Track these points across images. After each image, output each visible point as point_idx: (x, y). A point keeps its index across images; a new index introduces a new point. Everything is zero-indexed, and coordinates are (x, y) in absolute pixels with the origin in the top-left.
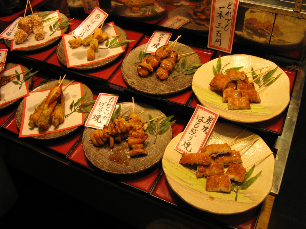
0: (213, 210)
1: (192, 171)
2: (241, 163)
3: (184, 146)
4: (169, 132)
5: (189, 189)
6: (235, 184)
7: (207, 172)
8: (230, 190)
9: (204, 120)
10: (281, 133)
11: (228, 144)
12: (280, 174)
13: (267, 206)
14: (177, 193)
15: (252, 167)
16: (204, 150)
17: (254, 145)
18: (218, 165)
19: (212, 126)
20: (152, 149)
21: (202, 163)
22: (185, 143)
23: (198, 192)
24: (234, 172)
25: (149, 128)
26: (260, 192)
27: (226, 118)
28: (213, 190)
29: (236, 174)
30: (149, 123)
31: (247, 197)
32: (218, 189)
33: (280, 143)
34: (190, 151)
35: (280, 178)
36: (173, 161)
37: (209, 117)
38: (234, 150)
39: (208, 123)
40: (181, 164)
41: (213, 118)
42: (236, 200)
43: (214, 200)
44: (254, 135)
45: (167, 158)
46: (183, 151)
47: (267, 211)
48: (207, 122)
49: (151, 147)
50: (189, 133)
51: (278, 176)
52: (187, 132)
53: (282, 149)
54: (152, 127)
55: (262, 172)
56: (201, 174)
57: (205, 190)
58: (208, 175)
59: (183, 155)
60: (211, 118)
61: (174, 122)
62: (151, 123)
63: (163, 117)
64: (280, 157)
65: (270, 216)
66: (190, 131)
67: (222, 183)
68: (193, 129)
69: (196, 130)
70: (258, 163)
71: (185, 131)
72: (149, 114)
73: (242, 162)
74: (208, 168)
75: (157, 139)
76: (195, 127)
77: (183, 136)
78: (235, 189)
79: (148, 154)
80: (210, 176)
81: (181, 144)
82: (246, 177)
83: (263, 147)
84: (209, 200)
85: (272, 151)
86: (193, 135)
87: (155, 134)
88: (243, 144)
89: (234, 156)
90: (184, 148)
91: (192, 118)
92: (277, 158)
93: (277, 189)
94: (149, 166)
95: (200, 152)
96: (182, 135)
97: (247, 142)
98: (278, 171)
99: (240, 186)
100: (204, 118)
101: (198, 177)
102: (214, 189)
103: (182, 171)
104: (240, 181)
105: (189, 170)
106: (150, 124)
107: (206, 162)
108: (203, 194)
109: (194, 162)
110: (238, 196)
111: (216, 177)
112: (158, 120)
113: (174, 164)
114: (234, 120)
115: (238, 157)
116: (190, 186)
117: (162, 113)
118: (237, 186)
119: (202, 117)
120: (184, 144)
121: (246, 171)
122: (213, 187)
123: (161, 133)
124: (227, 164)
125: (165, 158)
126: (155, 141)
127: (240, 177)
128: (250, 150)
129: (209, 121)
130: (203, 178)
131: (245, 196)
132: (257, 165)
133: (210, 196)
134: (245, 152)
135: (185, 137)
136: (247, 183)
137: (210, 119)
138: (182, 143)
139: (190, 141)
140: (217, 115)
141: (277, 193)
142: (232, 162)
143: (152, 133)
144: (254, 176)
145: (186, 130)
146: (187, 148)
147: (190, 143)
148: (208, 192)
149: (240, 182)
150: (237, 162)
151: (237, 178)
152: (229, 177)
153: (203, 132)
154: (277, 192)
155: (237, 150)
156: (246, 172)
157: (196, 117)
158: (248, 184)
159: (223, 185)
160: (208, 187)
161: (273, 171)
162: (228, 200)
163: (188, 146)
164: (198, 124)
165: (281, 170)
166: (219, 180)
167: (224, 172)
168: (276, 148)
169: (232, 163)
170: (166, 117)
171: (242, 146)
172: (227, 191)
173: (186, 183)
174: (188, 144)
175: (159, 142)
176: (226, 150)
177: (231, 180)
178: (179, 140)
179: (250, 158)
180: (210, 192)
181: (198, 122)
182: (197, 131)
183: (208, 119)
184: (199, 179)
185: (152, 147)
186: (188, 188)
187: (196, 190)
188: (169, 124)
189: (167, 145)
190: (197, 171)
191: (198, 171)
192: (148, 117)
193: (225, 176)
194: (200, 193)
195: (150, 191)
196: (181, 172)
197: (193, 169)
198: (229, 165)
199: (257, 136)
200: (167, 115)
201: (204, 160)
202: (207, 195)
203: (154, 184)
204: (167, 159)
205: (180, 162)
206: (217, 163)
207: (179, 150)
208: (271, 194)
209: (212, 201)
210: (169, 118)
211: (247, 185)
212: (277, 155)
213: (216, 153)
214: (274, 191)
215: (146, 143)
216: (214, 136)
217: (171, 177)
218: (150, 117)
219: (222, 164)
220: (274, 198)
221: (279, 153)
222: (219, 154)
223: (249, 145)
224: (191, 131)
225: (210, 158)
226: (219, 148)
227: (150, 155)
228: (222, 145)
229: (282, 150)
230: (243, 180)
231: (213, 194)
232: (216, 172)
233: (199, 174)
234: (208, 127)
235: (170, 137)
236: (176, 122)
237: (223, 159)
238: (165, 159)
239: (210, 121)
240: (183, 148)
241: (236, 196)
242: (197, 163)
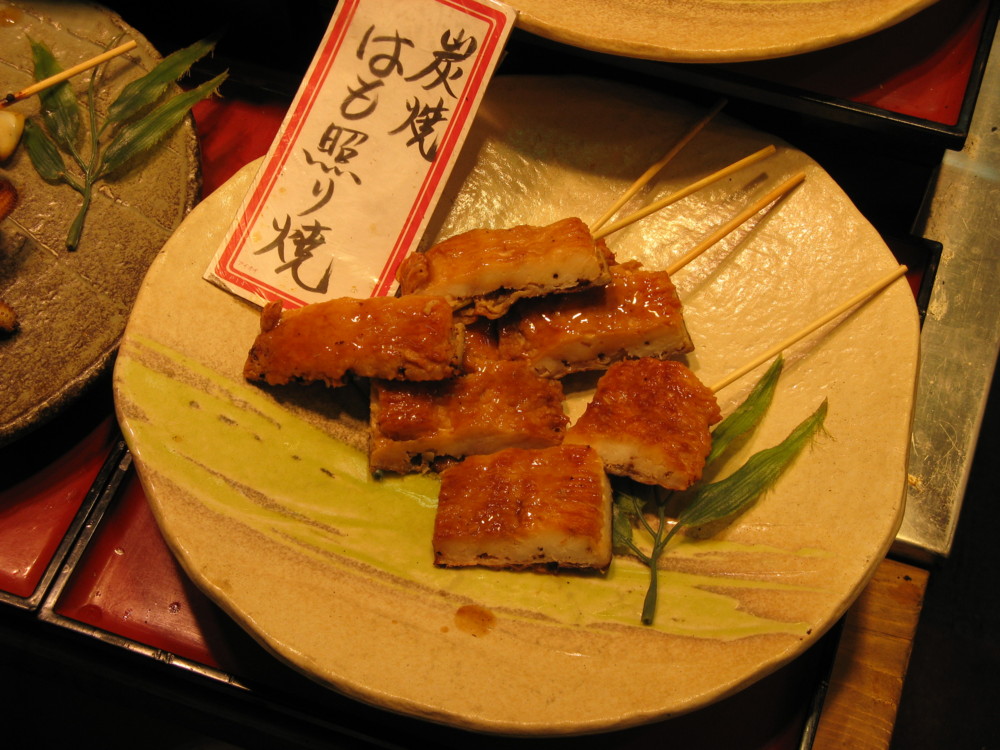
0: (478, 709)
1: (337, 428)
2: (681, 353)
3: (276, 250)
4: (180, 157)
5: (313, 565)
6: (640, 503)
7: (445, 432)
8: (603, 548)
9: (414, 60)
10: (962, 127)
11: (591, 222)
12: (963, 413)
13: (872, 639)
14: (221, 599)
15: (758, 375)
16: (414, 275)
17: (773, 222)
18: (519, 375)
19: (469, 101)
20: (54, 287)
21: (402, 371)
22: (285, 232)
23: (379, 581)
24: (631, 421)
25: (32, 143)
26: (819, 553)
27: (565, 38)
28: (485, 556)
29: (643, 437)
30: (32, 106)
31: (729, 592)
32: (523, 550)
33: (959, 203)
34: (322, 287)
35: (961, 441)
36: (195, 368)
37: (447, 35)
38: (635, 265)
39: (442, 77)
40: (257, 381)
41: (473, 40)
42: (647, 621)
43: (494, 632)
44: (771, 148)
45: (156, 347)
46: (272, 293)
47: (878, 677)
48: (434, 76)
49: (42, 279)
50: (310, 160)
51: (951, 432)
52: (297, 155)
53: (973, 241)
54: (52, 129)
55: (831, 410)
56: (398, 443)
57: (430, 559)
58: (453, 450)
59: (270, 318)
60: (458, 44)
61: (210, 88)
62: (50, 102)
63: (134, 54)
64: (959, 298)
65: (895, 708)
66: (317, 144)
67: (544, 504)
68: (332, 127)
69: (356, 133)
70: (799, 345)
71: (283, 144)
72: (37, 39)
73: (692, 349)
74: (446, 403)
75: (91, 215)
76: (350, 110)
77: (264, 182)
78: (643, 543)
79: (25, 324)
80: (463, 458)
81: (258, 237)
82: (718, 452)
83: (837, 235)
84: (456, 634)
85: (901, 261)
86: (338, 172)
87: (79, 180)
88: (700, 219)
89: (631, 309)
90: (278, 270)
91: (328, 50)
92: (937, 307)
93: (945, 521)
94: (26, 411)
95: (392, 292)
96: (259, 177)
97: (723, 203)
98: (943, 395)
99: (674, 517)
100: (409, 42)
101: (382, 472)
102: (492, 548)
103: (264, 430)
104: (676, 482)
105: (319, 420)
106: (43, 112)
107: (434, 360)
108: (412, 592)
109: (347, 362)
110: (663, 591)
111: (506, 462)
112: (104, 77)
113: (206, 386)
114: (624, 50)
115: (658, 309)
116: (324, 541)
117: (126, 27)
118: (657, 515)
119: (399, 41)
120: (279, 243)
121: (717, 410)
122: (489, 534)
123: (120, 168)
124: (580, 362)
125: (138, 346)
126: (78, 228)
127: (671, 453)
128: (742, 259)
129: (442, 66)
130: (415, 472)
131: (713, 590)
132: (796, 363)
133: (458, 605)
134: (712, 278)
135: (282, 190)
136: (727, 491)
137: (449, 51)
138: (263, 232)
139: (322, 217)
140: (501, 18)
141: (943, 547)
142: (616, 351)
143: (55, 174)
144: (777, 441)
145: (286, 137)
146: (295, 265)
147: (316, 229)
148: (453, 574)
149: (672, 492)
150: (656, 348)
151: (652, 466)
152: (595, 456)
153: (410, 143)
154: (940, 537)
155: (652, 264)
156: (714, 416)
157: (350, 45)
158: (737, 497)
159: (557, 518)
160: (449, 537)
161: (907, 401)
162: (594, 625)
163: (303, 254)
164: (367, 87)
165: (969, 385)
166: (527, 485)
167: (563, 423)
168: (929, 235)
169: (622, 354)
170: (155, 53)
171: (687, 231)
172: (589, 560)
173: (292, 516)
174: (307, 234)
175: (104, 233)
176: (570, 267)
177: (612, 478)
178: (240, 217)
179: (744, 313)
180: (466, 573)
181: (370, 78)
182: (365, 138)
183: (440, 48)
184: (392, 484)
185: (50, 272)
186: (306, 552)
187: (364, 568)
188: (178, 108)
189: (155, 249)
190: (374, 425)
191: (379, 424)
192: (28, 61)
193: (568, 454)
194: (390, 585)
195: (39, 595)
196: (258, 439)
197: (344, 417)
198: (601, 373)
199: (792, 155)
200: (165, 44)
201: (417, 349)
202: (443, 594)
203: (70, 540)
204: (156, 356)
205: (246, 370)
206: (514, 359)
207: (238, 282)
208: (898, 553)
209: (476, 641)
210: (179, 63)
211: (726, 511)
212: (937, 288)
213: (502, 292)
214: (924, 535)
215: (11, 251)
216: (493, 173)
217: (182, 482)
218: (44, 64)
219: (551, 366)
220: (920, 578)
221: (956, 266)
222: (521, 300)
223: (736, 227)
224: (322, 143)
225: (460, 326)
226: (520, 253)
227: (39, 336)
228: (542, 230)
229: (976, 250)
230: (699, 473)
231: (485, 587)
232: (506, 426)
233: (382, 444)
234: (440, 108)
235: (182, 196)
236: (223, 88)
237: (555, 331)
238: (135, 358)
239: (454, 67)
240: (264, 268)
241: (646, 589)
242: (369, 372)
